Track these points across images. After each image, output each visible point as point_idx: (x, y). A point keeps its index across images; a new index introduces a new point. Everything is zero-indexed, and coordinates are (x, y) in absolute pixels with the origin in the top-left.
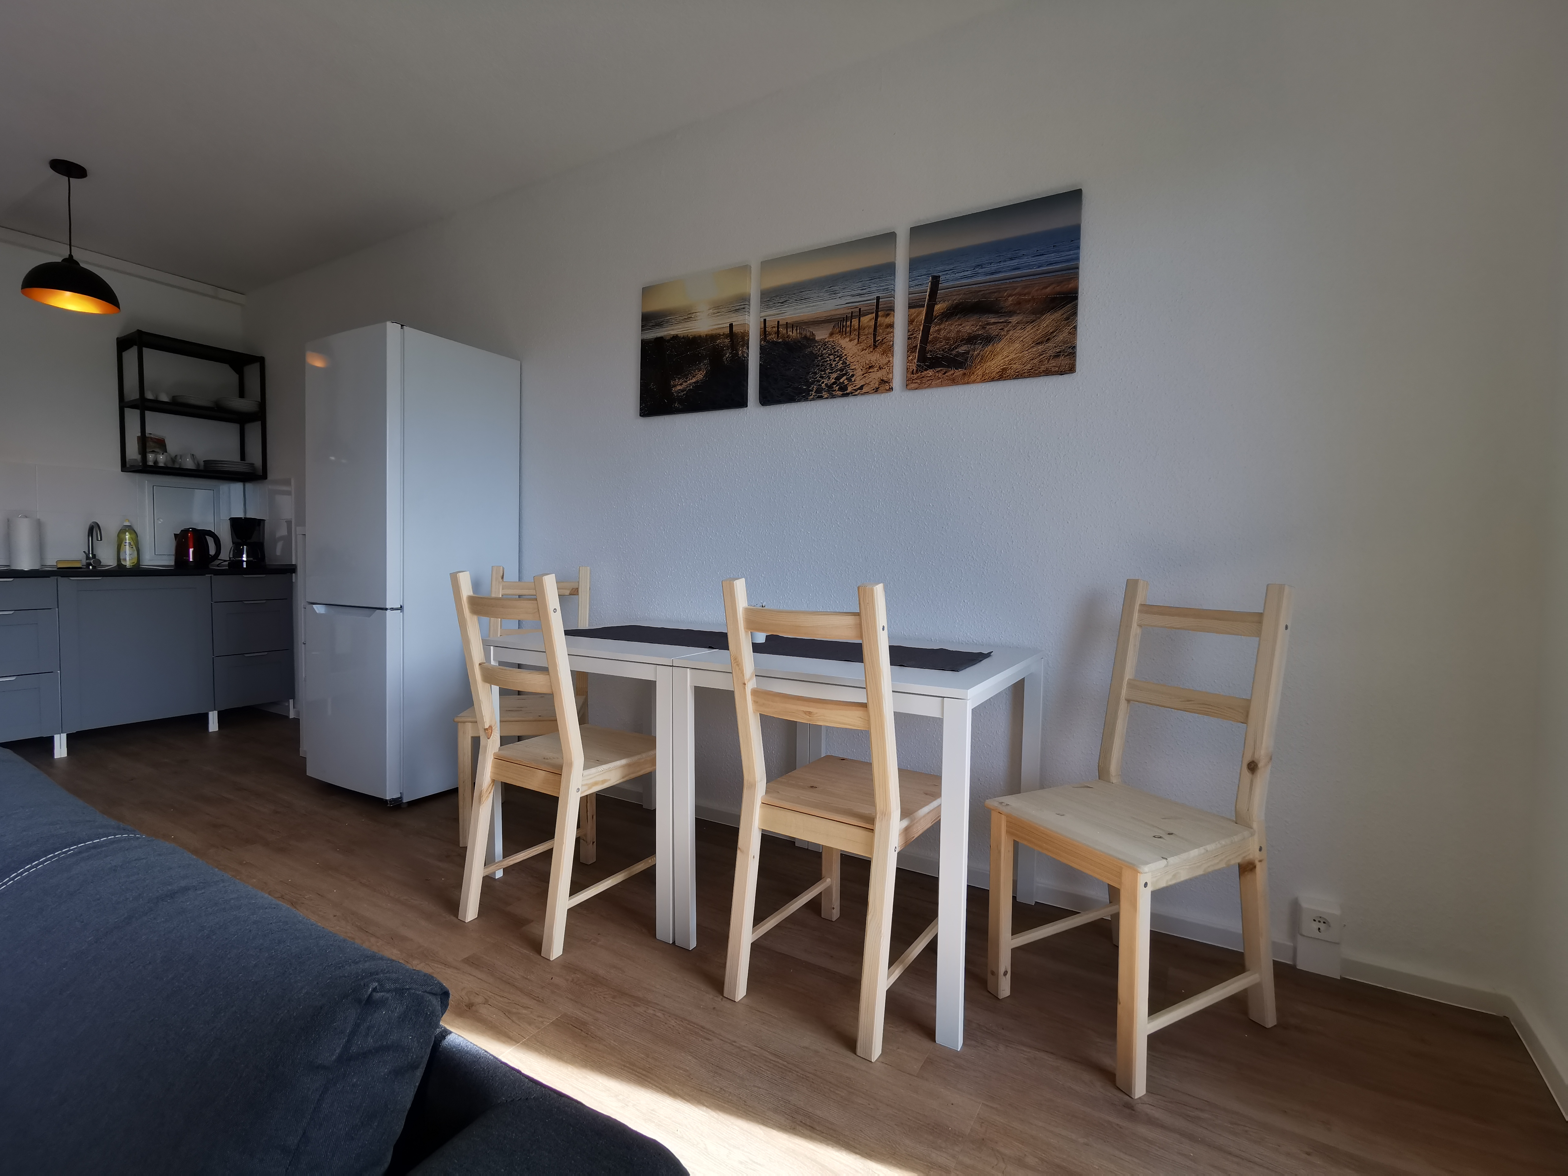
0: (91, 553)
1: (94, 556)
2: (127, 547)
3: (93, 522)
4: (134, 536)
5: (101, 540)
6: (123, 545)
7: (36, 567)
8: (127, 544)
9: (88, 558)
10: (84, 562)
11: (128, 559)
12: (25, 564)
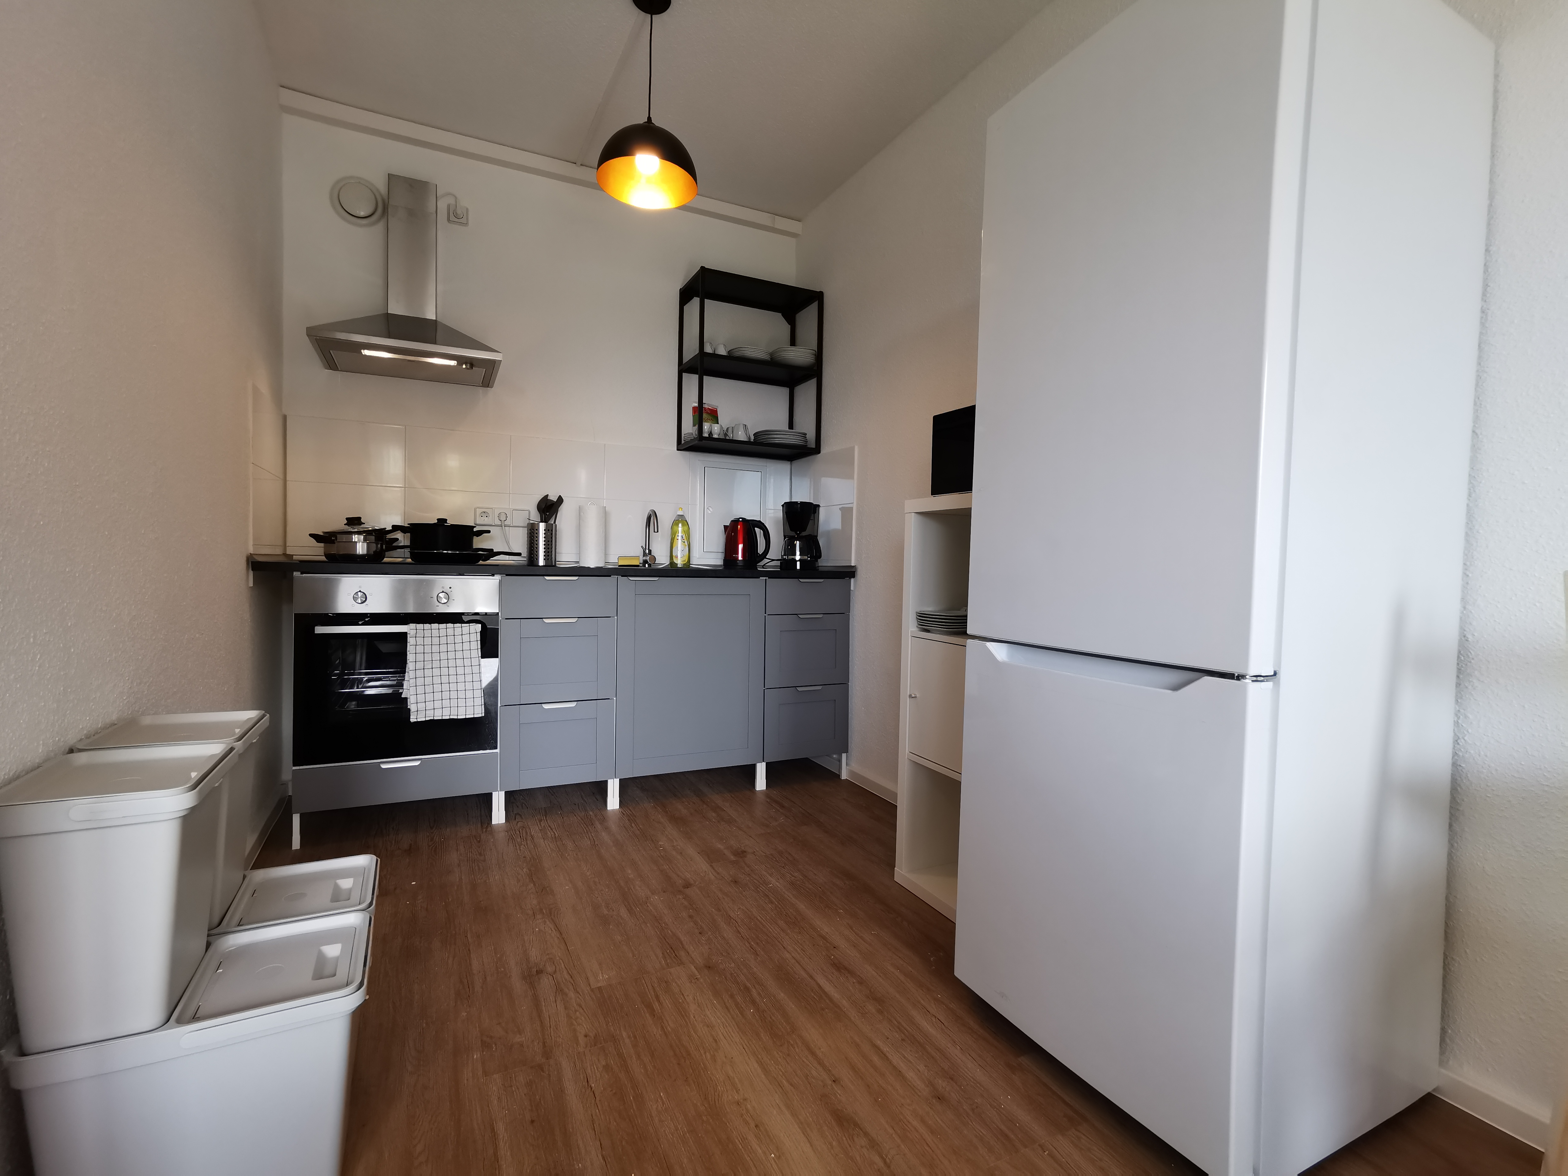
0: (647, 548)
1: (650, 551)
2: (680, 541)
3: (650, 510)
4: (686, 528)
5: (658, 532)
6: (675, 540)
7: (601, 565)
8: (680, 538)
9: (645, 554)
10: (641, 559)
11: (679, 556)
12: (592, 561)
